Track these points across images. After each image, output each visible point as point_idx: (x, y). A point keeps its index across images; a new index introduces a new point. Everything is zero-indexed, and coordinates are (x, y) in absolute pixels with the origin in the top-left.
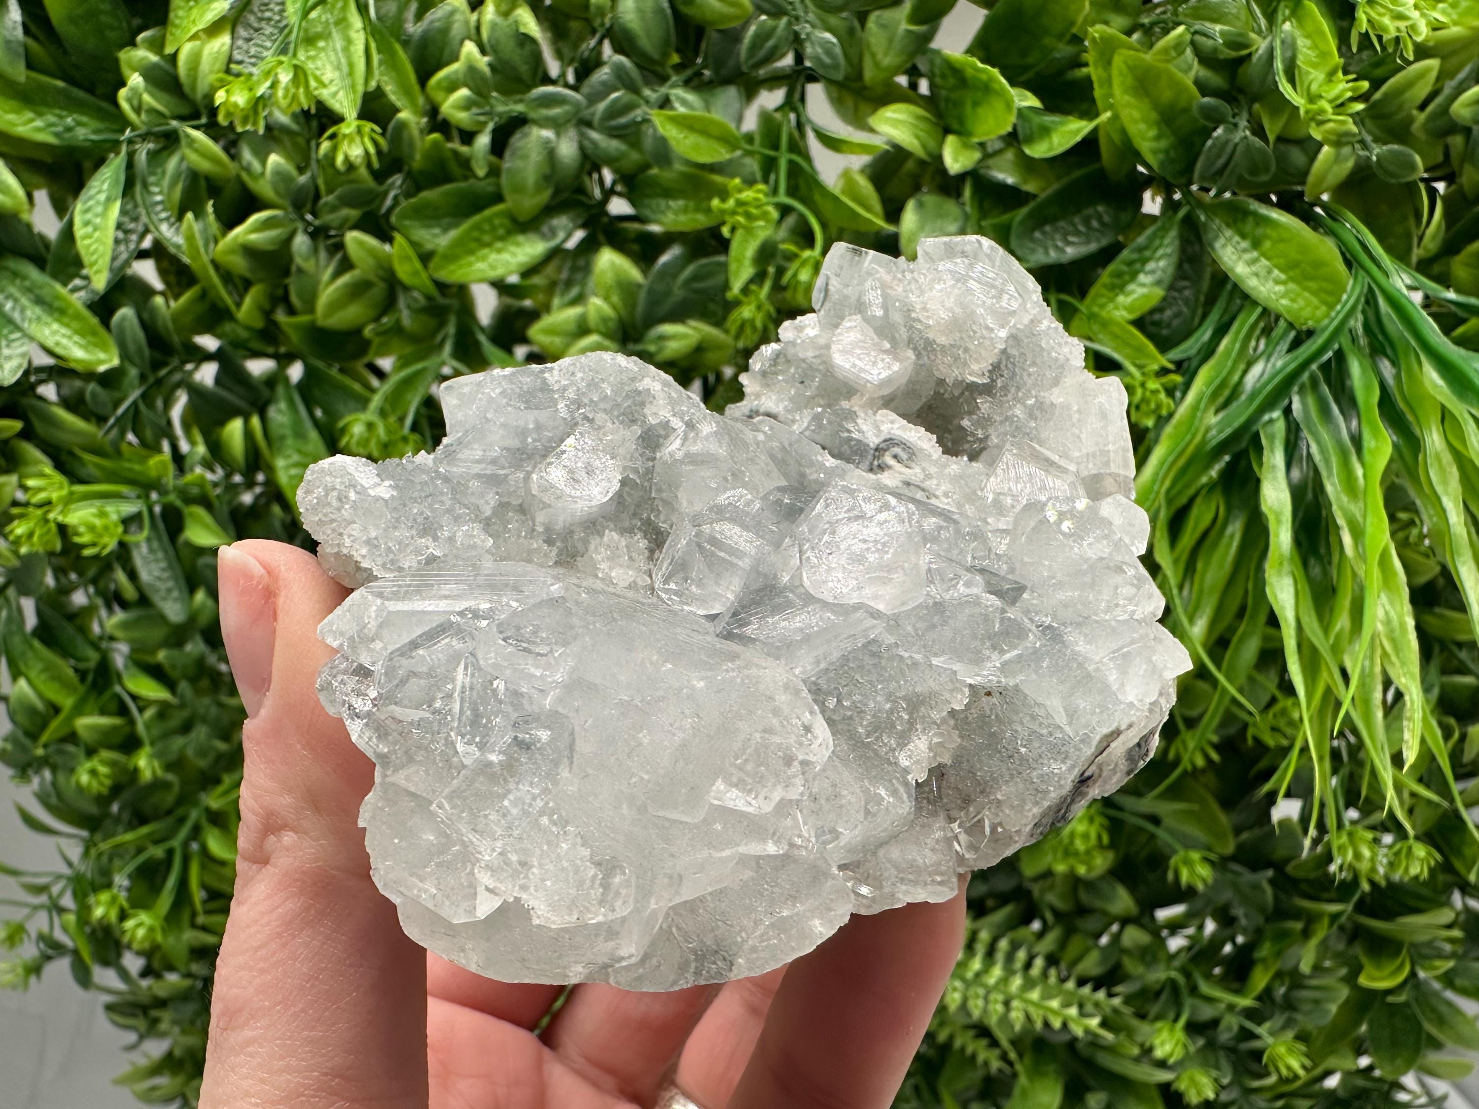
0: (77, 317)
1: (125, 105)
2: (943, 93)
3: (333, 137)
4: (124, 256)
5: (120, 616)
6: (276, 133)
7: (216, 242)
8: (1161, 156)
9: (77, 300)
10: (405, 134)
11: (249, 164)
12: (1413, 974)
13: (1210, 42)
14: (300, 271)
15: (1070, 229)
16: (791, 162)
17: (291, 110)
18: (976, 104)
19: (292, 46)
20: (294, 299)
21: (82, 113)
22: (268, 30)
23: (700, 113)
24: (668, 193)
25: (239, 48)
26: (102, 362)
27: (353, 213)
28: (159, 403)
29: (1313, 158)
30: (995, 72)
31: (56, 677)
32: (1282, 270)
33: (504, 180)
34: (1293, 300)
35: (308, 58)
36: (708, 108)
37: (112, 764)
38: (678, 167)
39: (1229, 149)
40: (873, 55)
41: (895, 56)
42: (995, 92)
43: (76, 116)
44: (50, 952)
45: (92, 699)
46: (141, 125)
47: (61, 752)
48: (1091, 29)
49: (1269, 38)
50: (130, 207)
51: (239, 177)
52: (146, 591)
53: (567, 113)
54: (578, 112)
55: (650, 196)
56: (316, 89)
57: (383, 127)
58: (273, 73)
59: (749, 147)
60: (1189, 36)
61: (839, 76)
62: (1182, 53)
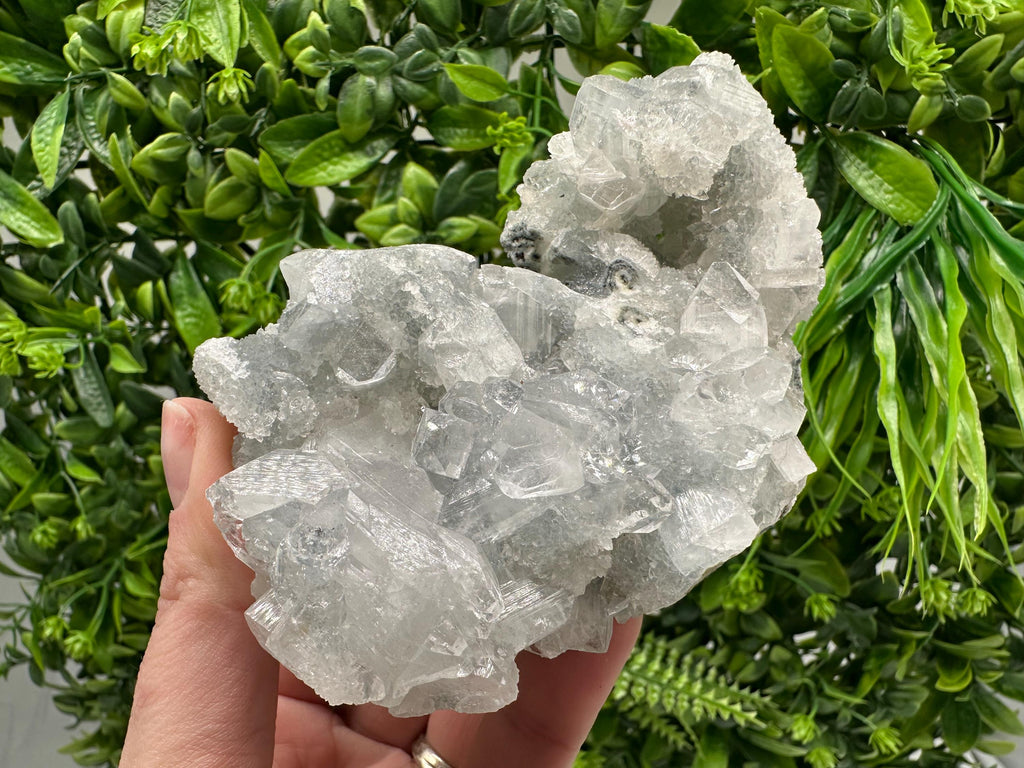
0: (34, 208)
1: (68, 56)
2: (652, 54)
3: (216, 80)
4: (68, 166)
5: (64, 421)
6: (176, 77)
7: (133, 155)
8: (806, 102)
9: (34, 196)
10: (269, 81)
11: (157, 100)
12: (974, 681)
13: (842, 20)
14: (193, 177)
16: (544, 104)
17: (187, 59)
19: (187, 14)
20: (188, 196)
21: (37, 62)
22: (171, 4)
23: (479, 66)
24: (456, 124)
25: (150, 16)
26: (52, 240)
27: (231, 136)
28: (93, 271)
29: (913, 104)
30: (689, 38)
31: (19, 465)
32: (890, 184)
33: (339, 113)
34: (898, 205)
35: (199, 23)
36: (484, 63)
37: (58, 527)
38: (463, 104)
39: (854, 97)
40: (602, 26)
41: (618, 27)
42: (690, 53)
43: (33, 64)
44: (14, 660)
45: (44, 481)
46: (79, 70)
47: (22, 518)
48: (757, 10)
49: (884, 18)
50: (72, 130)
51: (150, 109)
52: (83, 404)
53: (384, 65)
54: (392, 64)
55: (443, 126)
56: (205, 46)
57: (253, 73)
58: (173, 32)
59: (514, 92)
60: (827, 15)
61: (578, 40)
62: (822, 27)
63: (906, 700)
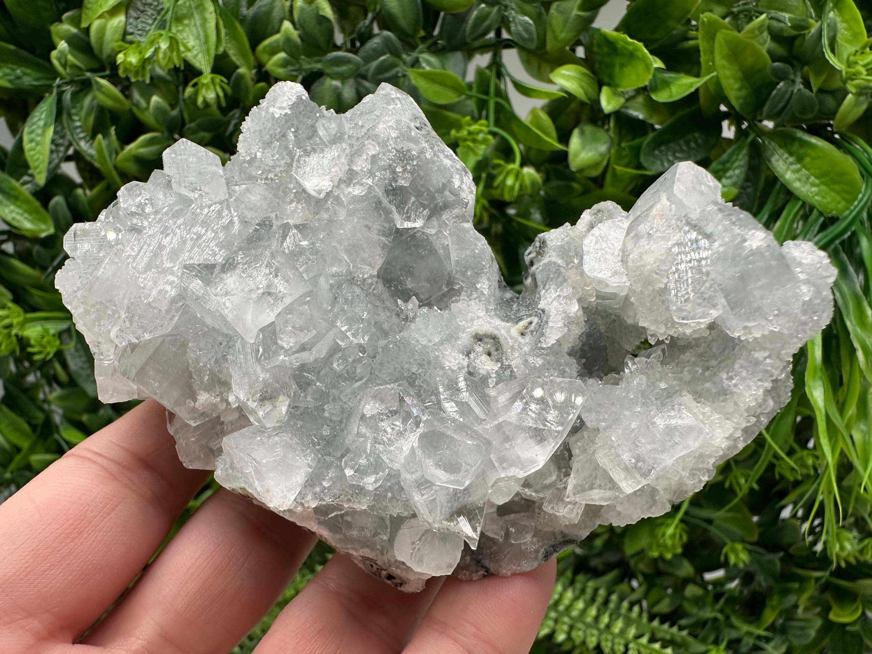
0: (26, 201)
1: (55, 62)
2: (598, 58)
3: (195, 85)
4: (56, 161)
5: (58, 392)
6: (158, 82)
7: (117, 154)
8: (741, 101)
9: (26, 190)
10: (243, 83)
11: (138, 102)
12: (863, 614)
13: (782, 25)
15: (677, 148)
16: (497, 104)
17: (167, 67)
18: (622, 66)
19: (168, 25)
21: (26, 67)
22: (150, 12)
23: (439, 70)
25: (130, 24)
26: (43, 231)
27: (208, 135)
29: (840, 103)
30: (641, 44)
31: (17, 429)
32: (817, 177)
34: (824, 198)
35: (178, 31)
36: (444, 68)
38: (424, 106)
39: (787, 96)
40: (553, 32)
41: (568, 32)
42: (638, 58)
43: (23, 69)
45: (40, 443)
46: (66, 76)
47: (21, 477)
48: (701, 16)
49: (819, 23)
50: (60, 129)
51: (131, 112)
52: (74, 376)
53: (351, 70)
54: (358, 69)
56: (183, 52)
57: (228, 79)
58: (156, 42)
59: (469, 93)
60: (768, 21)
61: (533, 46)
62: (761, 33)
63: (802, 629)
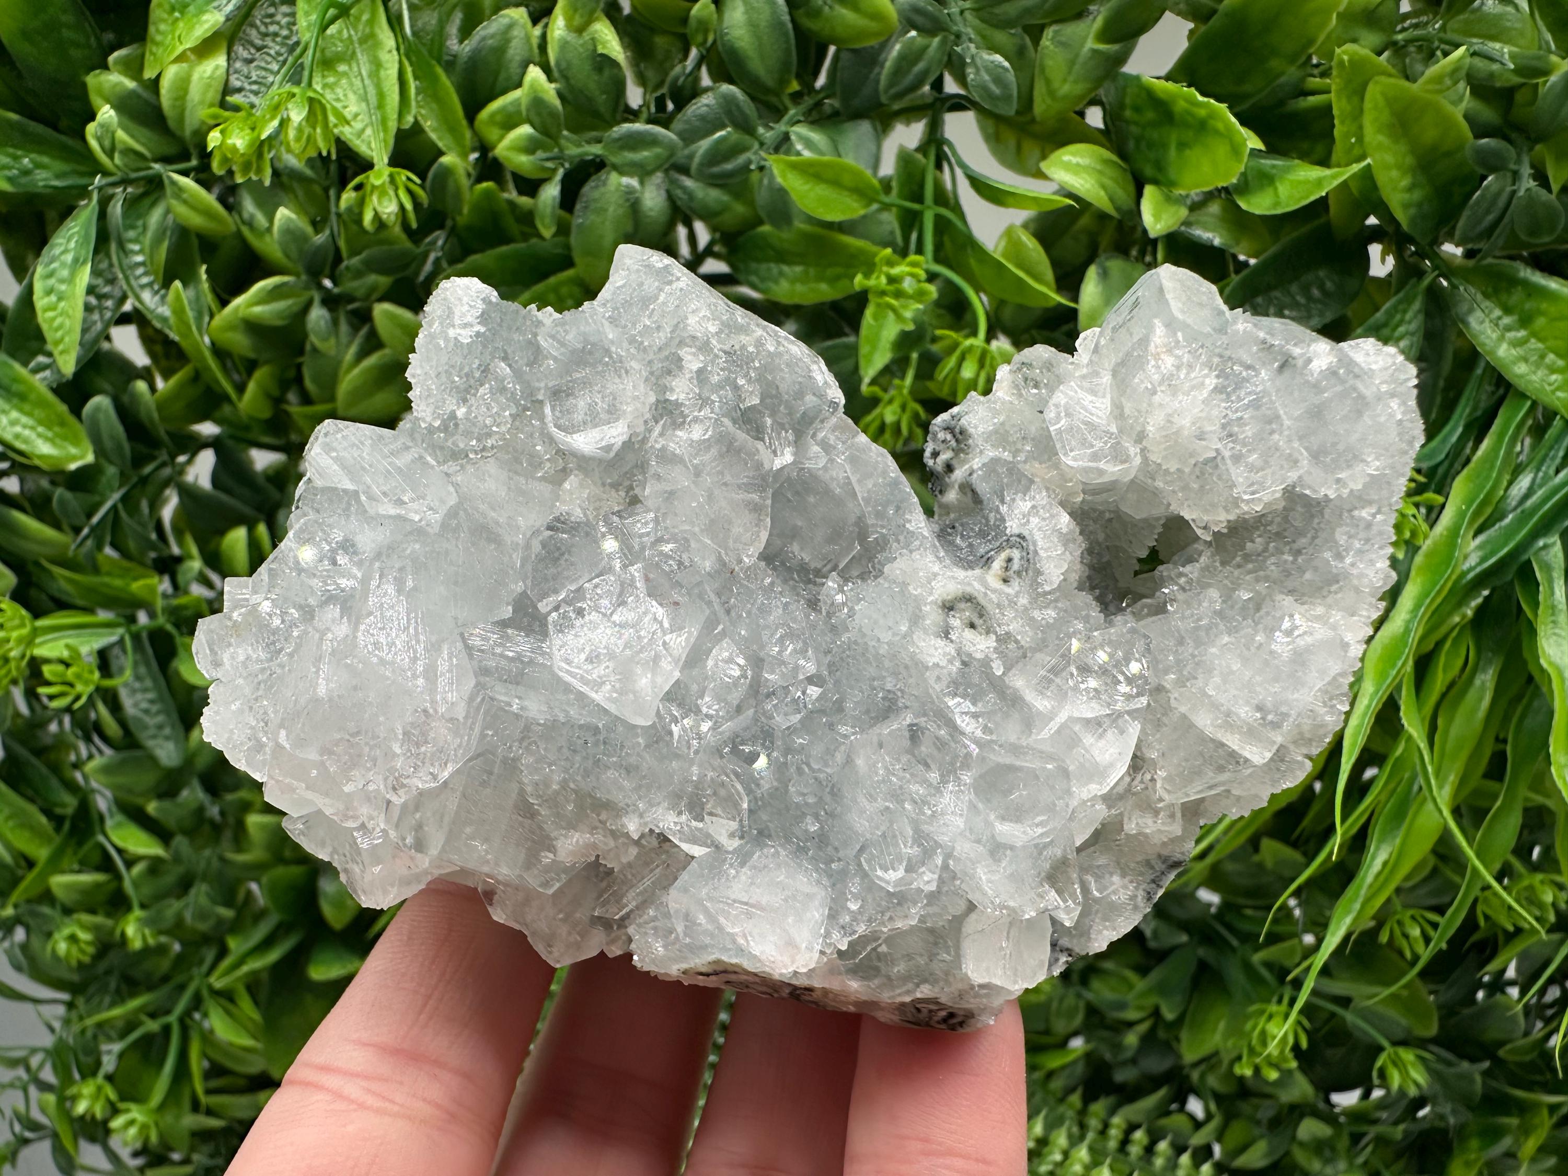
0: (41, 403)
1: (93, 143)
3: (359, 188)
4: (99, 326)
5: (104, 755)
6: (285, 179)
7: (212, 316)
8: (1412, 211)
9: (39, 382)
10: (451, 184)
11: (252, 216)
13: (1495, 67)
14: (315, 350)
15: (1287, 300)
16: (939, 219)
17: (307, 155)
18: (1182, 146)
19: (306, 73)
20: (309, 384)
21: (40, 153)
22: (274, 48)
23: (828, 158)
24: (782, 257)
25: (236, 72)
26: (74, 458)
27: (383, 281)
28: (144, 506)
30: (1222, 107)
31: (26, 825)
32: (1558, 355)
33: (573, 240)
35: (326, 87)
36: (837, 152)
37: (95, 929)
38: (799, 225)
39: (1503, 201)
40: (1048, 82)
41: (1076, 82)
42: (1217, 132)
43: (33, 156)
44: (28, 1134)
45: (69, 851)
46: (114, 170)
47: (35, 914)
48: (1338, 51)
50: (104, 265)
51: (239, 235)
52: (133, 728)
53: (658, 156)
54: (672, 155)
55: (759, 261)
56: (336, 126)
57: (423, 177)
58: (283, 108)
59: (887, 199)
60: (1468, 60)
61: (1010, 110)
62: (1456, 83)
